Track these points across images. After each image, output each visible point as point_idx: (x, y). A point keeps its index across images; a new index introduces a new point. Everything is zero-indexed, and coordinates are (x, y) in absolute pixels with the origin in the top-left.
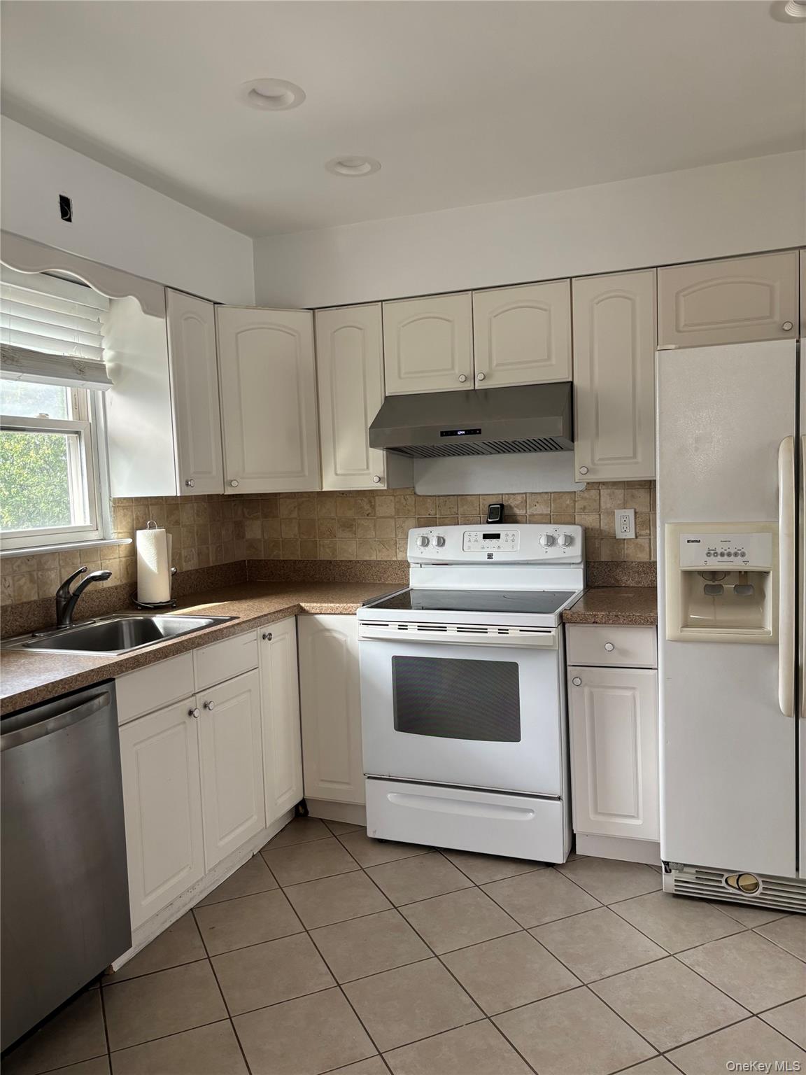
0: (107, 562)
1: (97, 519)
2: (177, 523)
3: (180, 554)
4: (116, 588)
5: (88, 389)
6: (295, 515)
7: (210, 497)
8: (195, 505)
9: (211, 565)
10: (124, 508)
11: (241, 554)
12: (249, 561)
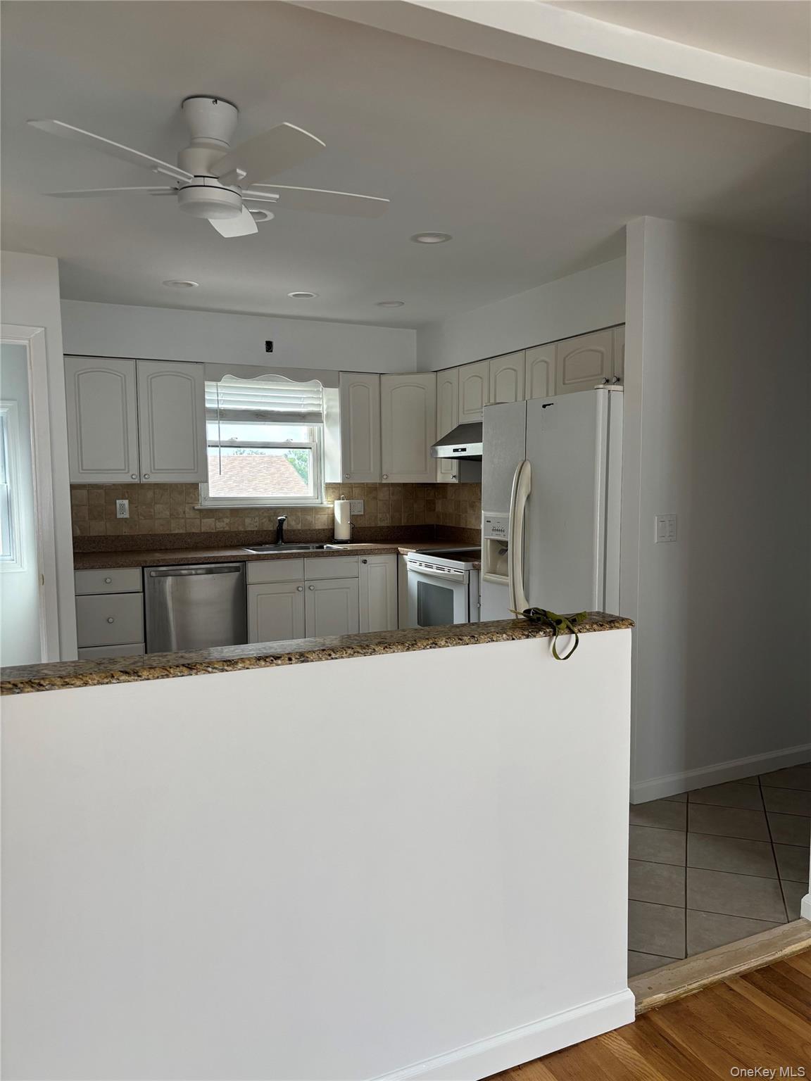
0: (319, 516)
1: (318, 495)
2: (375, 498)
3: (377, 516)
4: (324, 530)
5: (316, 427)
6: (453, 498)
7: (405, 485)
8: (391, 488)
9: (403, 524)
10: (333, 488)
11: (431, 520)
12: (436, 525)
